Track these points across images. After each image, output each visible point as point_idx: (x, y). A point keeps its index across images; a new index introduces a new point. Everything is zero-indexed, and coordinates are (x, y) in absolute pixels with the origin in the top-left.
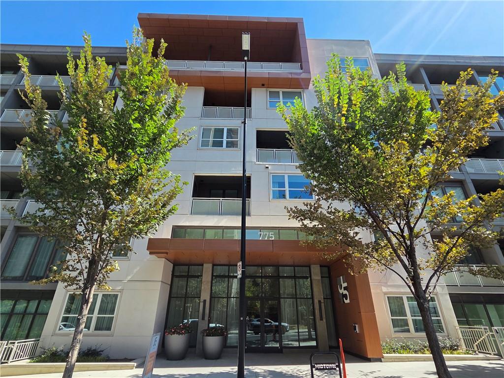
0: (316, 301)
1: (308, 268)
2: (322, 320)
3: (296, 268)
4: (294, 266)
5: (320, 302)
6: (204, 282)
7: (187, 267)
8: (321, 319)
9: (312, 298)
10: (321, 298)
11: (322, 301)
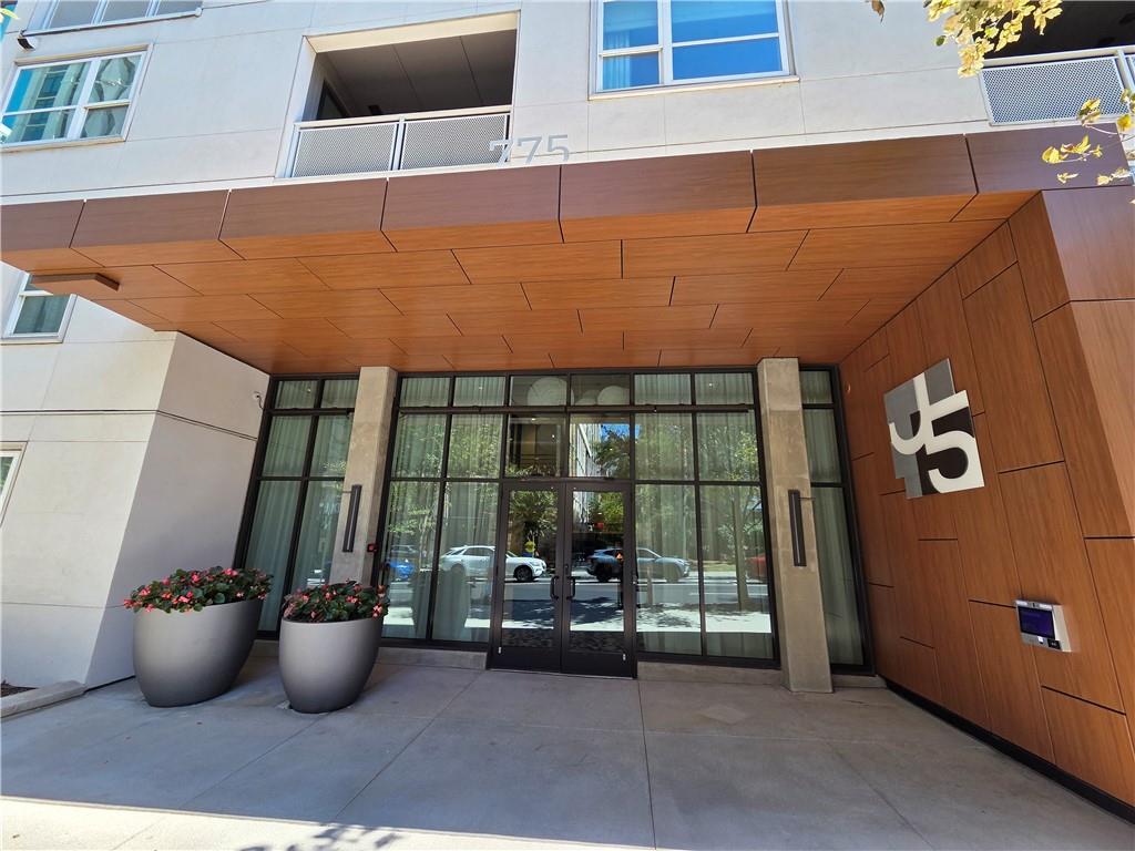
0: (779, 494)
1: (748, 377)
2: (803, 563)
3: (699, 378)
4: (692, 371)
5: (795, 496)
6: (360, 426)
7: (314, 384)
8: (800, 560)
9: (763, 483)
10: (802, 480)
11: (806, 492)
